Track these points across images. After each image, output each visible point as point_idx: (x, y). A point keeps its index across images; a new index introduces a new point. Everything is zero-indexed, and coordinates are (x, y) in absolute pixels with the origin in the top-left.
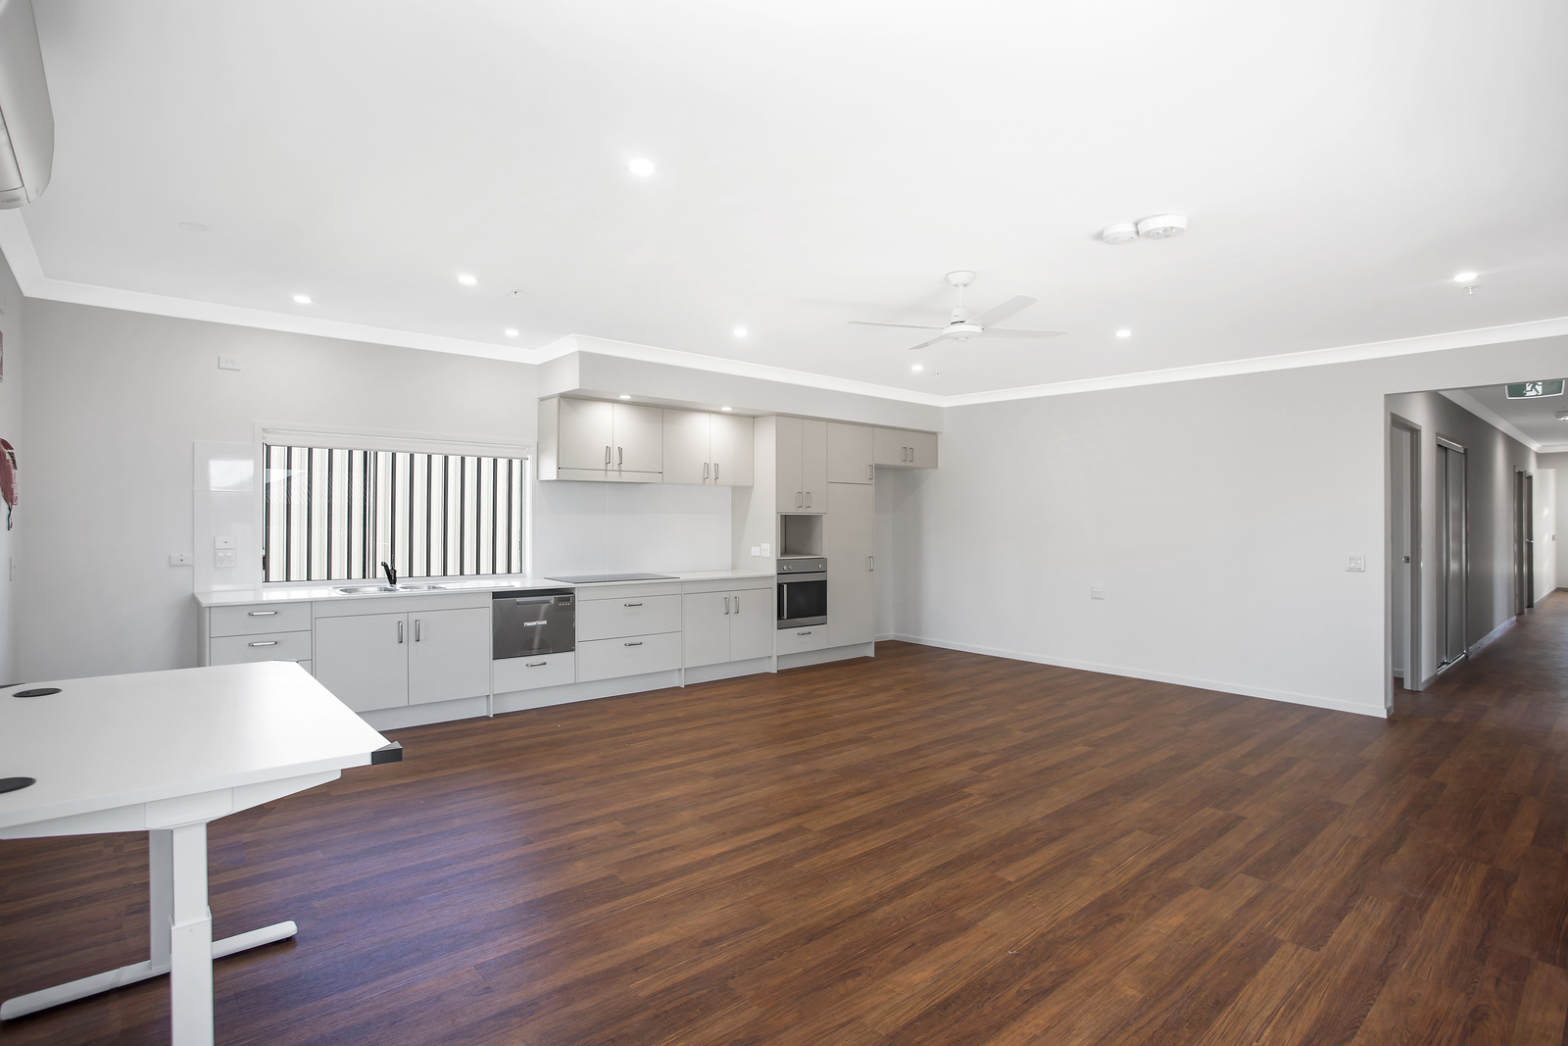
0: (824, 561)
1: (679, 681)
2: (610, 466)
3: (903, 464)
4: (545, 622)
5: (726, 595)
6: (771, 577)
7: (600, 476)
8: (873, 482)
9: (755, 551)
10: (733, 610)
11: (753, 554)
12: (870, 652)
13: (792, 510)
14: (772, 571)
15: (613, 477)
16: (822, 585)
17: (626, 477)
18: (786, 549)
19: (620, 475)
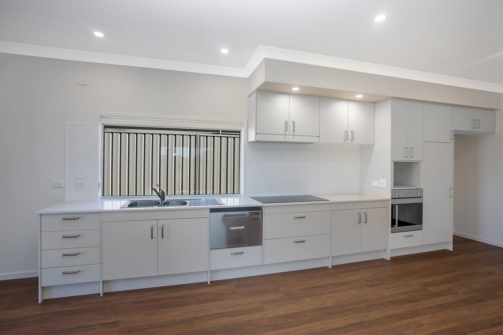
0: (421, 190)
1: (329, 264)
2: (287, 133)
3: (473, 130)
4: (243, 227)
5: (358, 211)
6: (388, 200)
7: (281, 139)
8: (453, 141)
9: (375, 183)
10: (363, 220)
11: (374, 185)
12: (450, 248)
13: (401, 158)
14: (388, 196)
15: (290, 139)
16: (420, 206)
17: (297, 139)
18: (396, 183)
19: (294, 138)
